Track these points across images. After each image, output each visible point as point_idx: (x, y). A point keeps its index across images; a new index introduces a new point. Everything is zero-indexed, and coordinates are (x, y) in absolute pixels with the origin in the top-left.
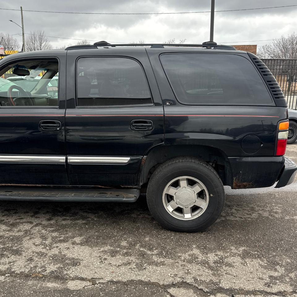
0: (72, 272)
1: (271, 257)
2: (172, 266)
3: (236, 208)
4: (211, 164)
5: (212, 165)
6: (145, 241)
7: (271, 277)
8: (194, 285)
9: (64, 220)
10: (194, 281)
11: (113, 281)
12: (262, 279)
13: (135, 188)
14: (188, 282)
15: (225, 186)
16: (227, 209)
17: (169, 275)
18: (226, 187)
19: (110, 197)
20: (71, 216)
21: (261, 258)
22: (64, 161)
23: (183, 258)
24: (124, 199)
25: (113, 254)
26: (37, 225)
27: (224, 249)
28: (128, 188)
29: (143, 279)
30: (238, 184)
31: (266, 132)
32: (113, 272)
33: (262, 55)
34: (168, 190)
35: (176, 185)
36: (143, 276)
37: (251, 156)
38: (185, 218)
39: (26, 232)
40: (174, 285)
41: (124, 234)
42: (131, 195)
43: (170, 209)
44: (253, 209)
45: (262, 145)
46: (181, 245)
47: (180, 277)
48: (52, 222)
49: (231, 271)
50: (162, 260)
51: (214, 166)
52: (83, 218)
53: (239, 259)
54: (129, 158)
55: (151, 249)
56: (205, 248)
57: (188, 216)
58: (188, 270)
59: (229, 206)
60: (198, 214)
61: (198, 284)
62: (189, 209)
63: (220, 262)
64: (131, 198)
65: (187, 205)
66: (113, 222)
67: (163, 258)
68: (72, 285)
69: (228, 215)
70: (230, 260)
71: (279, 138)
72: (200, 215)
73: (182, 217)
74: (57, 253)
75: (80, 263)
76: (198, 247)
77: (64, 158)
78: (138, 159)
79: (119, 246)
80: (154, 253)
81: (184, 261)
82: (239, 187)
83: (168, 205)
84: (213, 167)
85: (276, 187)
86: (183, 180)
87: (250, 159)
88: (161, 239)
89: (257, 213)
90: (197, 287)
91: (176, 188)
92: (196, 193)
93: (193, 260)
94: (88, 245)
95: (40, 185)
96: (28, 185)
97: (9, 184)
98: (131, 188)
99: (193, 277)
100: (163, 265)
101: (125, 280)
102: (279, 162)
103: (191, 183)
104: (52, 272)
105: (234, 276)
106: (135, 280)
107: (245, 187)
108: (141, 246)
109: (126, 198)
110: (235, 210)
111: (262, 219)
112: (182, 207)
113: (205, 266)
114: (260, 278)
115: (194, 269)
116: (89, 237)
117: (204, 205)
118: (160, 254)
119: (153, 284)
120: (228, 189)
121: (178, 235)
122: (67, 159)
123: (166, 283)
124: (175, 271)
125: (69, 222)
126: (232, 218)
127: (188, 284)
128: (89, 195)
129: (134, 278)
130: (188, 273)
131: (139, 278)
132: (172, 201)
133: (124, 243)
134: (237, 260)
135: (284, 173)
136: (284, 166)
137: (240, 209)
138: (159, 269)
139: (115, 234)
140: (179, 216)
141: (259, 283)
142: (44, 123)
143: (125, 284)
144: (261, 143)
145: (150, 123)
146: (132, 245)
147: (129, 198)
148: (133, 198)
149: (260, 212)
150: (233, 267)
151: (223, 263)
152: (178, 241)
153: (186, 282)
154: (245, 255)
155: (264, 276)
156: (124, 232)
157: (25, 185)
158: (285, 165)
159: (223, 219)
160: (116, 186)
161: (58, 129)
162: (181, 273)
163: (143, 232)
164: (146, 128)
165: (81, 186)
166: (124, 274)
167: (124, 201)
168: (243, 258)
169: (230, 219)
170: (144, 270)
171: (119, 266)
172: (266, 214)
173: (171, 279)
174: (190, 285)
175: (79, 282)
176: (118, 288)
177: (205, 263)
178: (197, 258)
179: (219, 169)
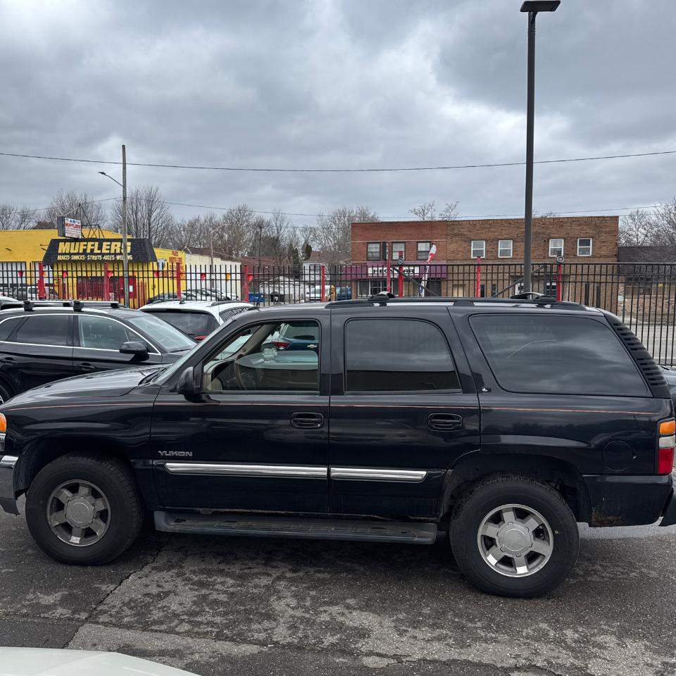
0: (363, 646)
1: (665, 637)
2: (510, 643)
3: (601, 563)
4: (554, 485)
5: (556, 486)
6: (459, 609)
7: (664, 663)
8: (549, 669)
9: (319, 572)
10: (548, 664)
11: (427, 660)
12: (652, 665)
13: (432, 522)
14: (538, 665)
15: (578, 524)
16: (586, 564)
17: (508, 654)
18: (580, 525)
19: (392, 534)
20: (326, 567)
21: (648, 638)
22: (326, 474)
23: (524, 634)
24: (416, 539)
25: (415, 624)
26: (279, 578)
27: (588, 624)
28: (420, 521)
29: (470, 659)
30: (600, 519)
31: (642, 432)
32: (423, 649)
33: (630, 232)
34: (485, 529)
35: (497, 519)
36: (469, 655)
37: (618, 475)
38: (518, 573)
39: (267, 587)
40: (518, 668)
41: (423, 597)
42: (425, 532)
43: (491, 560)
44: (631, 565)
45: (634, 457)
46: (518, 617)
47: (525, 659)
48: (301, 574)
49: (603, 653)
50: (494, 636)
51: (558, 487)
52: (348, 571)
53: (614, 638)
54: (424, 473)
55: (472, 621)
56: (557, 621)
57: (522, 570)
58: (536, 650)
59: (589, 560)
60: (538, 566)
61: (554, 669)
62: (523, 558)
63: (585, 641)
64: (426, 537)
65: (518, 554)
66: (399, 580)
67: (493, 633)
68: (370, 662)
69: (587, 573)
70: (600, 639)
71: (660, 445)
72: (541, 567)
73: (514, 572)
74: (328, 619)
75: (369, 635)
76: (546, 620)
77: (326, 469)
78: (440, 474)
79: (420, 614)
80: (477, 626)
81: (527, 639)
82: (602, 524)
83: (488, 555)
84: (557, 490)
85: (661, 525)
86: (507, 510)
87: (617, 479)
88: (485, 607)
89: (638, 571)
90: (553, 673)
91: (497, 525)
92: (531, 530)
93: (542, 637)
94: (370, 611)
95: (283, 512)
96: (266, 512)
97: (236, 510)
98: (425, 521)
99: (545, 660)
100: (495, 642)
101: (444, 659)
102: (664, 485)
103: (522, 515)
104: (333, 645)
105: (608, 661)
106: (459, 660)
107: (611, 524)
108: (456, 615)
109: (419, 537)
110: (600, 565)
111: (648, 581)
112: (510, 556)
113: (562, 647)
114: (647, 665)
115: (544, 649)
116: (369, 600)
117: (546, 549)
118: (487, 628)
119: (487, 665)
120: (584, 529)
121: (510, 603)
122: (329, 471)
123: (505, 665)
124: (517, 651)
125: (327, 576)
126: (595, 578)
127: (539, 667)
128: (359, 530)
129: (456, 657)
130: (536, 653)
131: (463, 657)
132: (494, 546)
133: (426, 611)
134: (611, 640)
135: (672, 502)
136: (672, 491)
137: (609, 564)
138: (491, 646)
139: (408, 596)
140: (506, 571)
141: (647, 671)
142: (299, 416)
143: (444, 663)
144: (634, 454)
145: (458, 418)
146: (440, 614)
147: (422, 537)
148: (429, 537)
149: (644, 570)
150: (605, 648)
151: (588, 642)
152: (512, 610)
153: (535, 666)
154: (622, 634)
155: (655, 663)
156: (421, 595)
157: (260, 511)
158: (675, 490)
159: (582, 580)
160: (402, 517)
161: (319, 425)
162: (526, 654)
163: (452, 596)
164: (451, 427)
165: (347, 516)
166: (440, 651)
167: (416, 541)
168: (619, 638)
169: (593, 579)
170: (469, 648)
171: (428, 640)
172: (654, 574)
173: (512, 662)
174: (542, 669)
175: (377, 659)
176: (437, 668)
177: (560, 642)
178: (548, 635)
179: (567, 493)
